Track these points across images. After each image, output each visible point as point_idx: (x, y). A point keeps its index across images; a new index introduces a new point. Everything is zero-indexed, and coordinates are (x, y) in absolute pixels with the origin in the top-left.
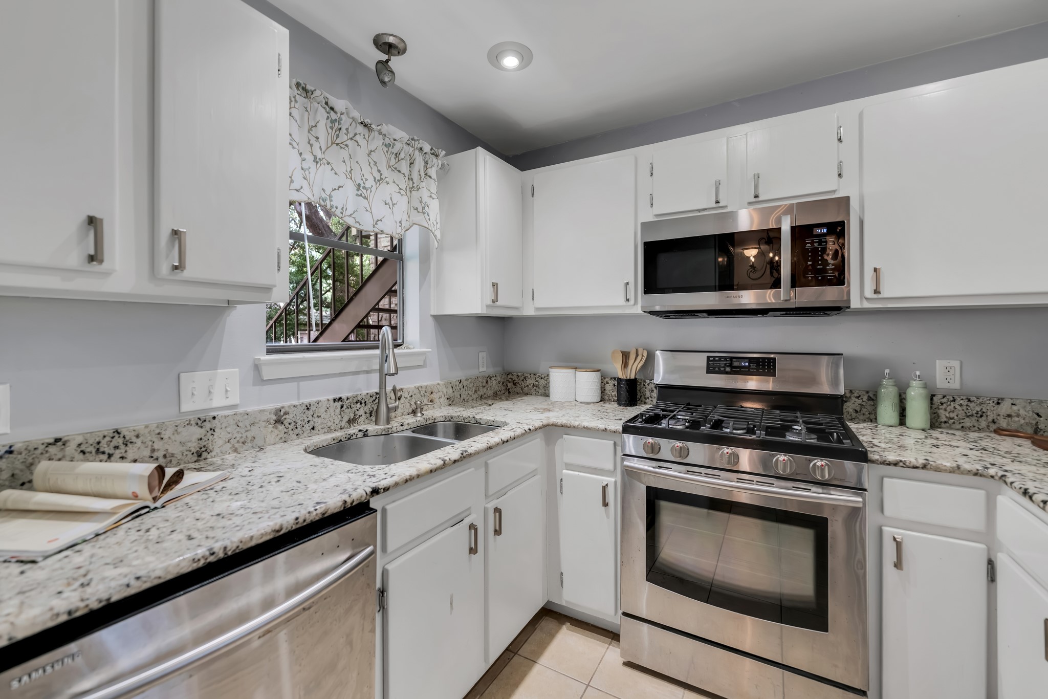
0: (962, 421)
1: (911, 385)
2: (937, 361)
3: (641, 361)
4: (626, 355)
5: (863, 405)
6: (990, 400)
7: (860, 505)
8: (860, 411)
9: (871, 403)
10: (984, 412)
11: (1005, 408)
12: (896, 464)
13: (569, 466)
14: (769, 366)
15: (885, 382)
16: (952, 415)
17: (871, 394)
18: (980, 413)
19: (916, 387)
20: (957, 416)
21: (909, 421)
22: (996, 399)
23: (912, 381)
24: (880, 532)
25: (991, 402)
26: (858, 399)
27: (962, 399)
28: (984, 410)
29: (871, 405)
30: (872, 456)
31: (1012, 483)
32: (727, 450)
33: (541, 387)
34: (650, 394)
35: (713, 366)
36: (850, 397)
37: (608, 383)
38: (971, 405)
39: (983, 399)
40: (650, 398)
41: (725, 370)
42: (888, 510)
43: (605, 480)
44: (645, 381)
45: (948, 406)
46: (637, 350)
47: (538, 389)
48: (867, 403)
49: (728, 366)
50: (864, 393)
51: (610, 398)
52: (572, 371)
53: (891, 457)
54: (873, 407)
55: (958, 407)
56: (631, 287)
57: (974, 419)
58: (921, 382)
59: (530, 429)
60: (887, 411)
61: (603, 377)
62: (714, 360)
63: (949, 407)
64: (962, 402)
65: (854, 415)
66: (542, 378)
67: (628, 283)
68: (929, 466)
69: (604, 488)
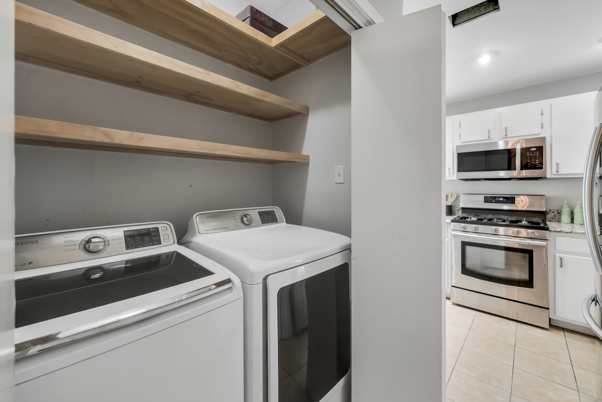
1: (576, 207)
3: (454, 198)
4: (447, 196)
5: (555, 216)
7: (546, 245)
8: (554, 218)
9: (559, 215)
12: (560, 232)
14: (512, 200)
15: (564, 206)
17: (559, 211)
19: (578, 208)
21: (575, 221)
24: (555, 256)
26: (553, 213)
30: (550, 229)
32: (494, 227)
34: (458, 211)
35: (487, 200)
36: (549, 213)
41: (492, 201)
42: (557, 248)
44: (455, 206)
46: (451, 194)
48: (557, 215)
49: (494, 200)
50: (556, 211)
53: (558, 230)
54: (560, 216)
56: (451, 169)
58: (580, 206)
60: (565, 217)
62: (487, 198)
65: (551, 219)
67: (449, 168)
68: (573, 232)
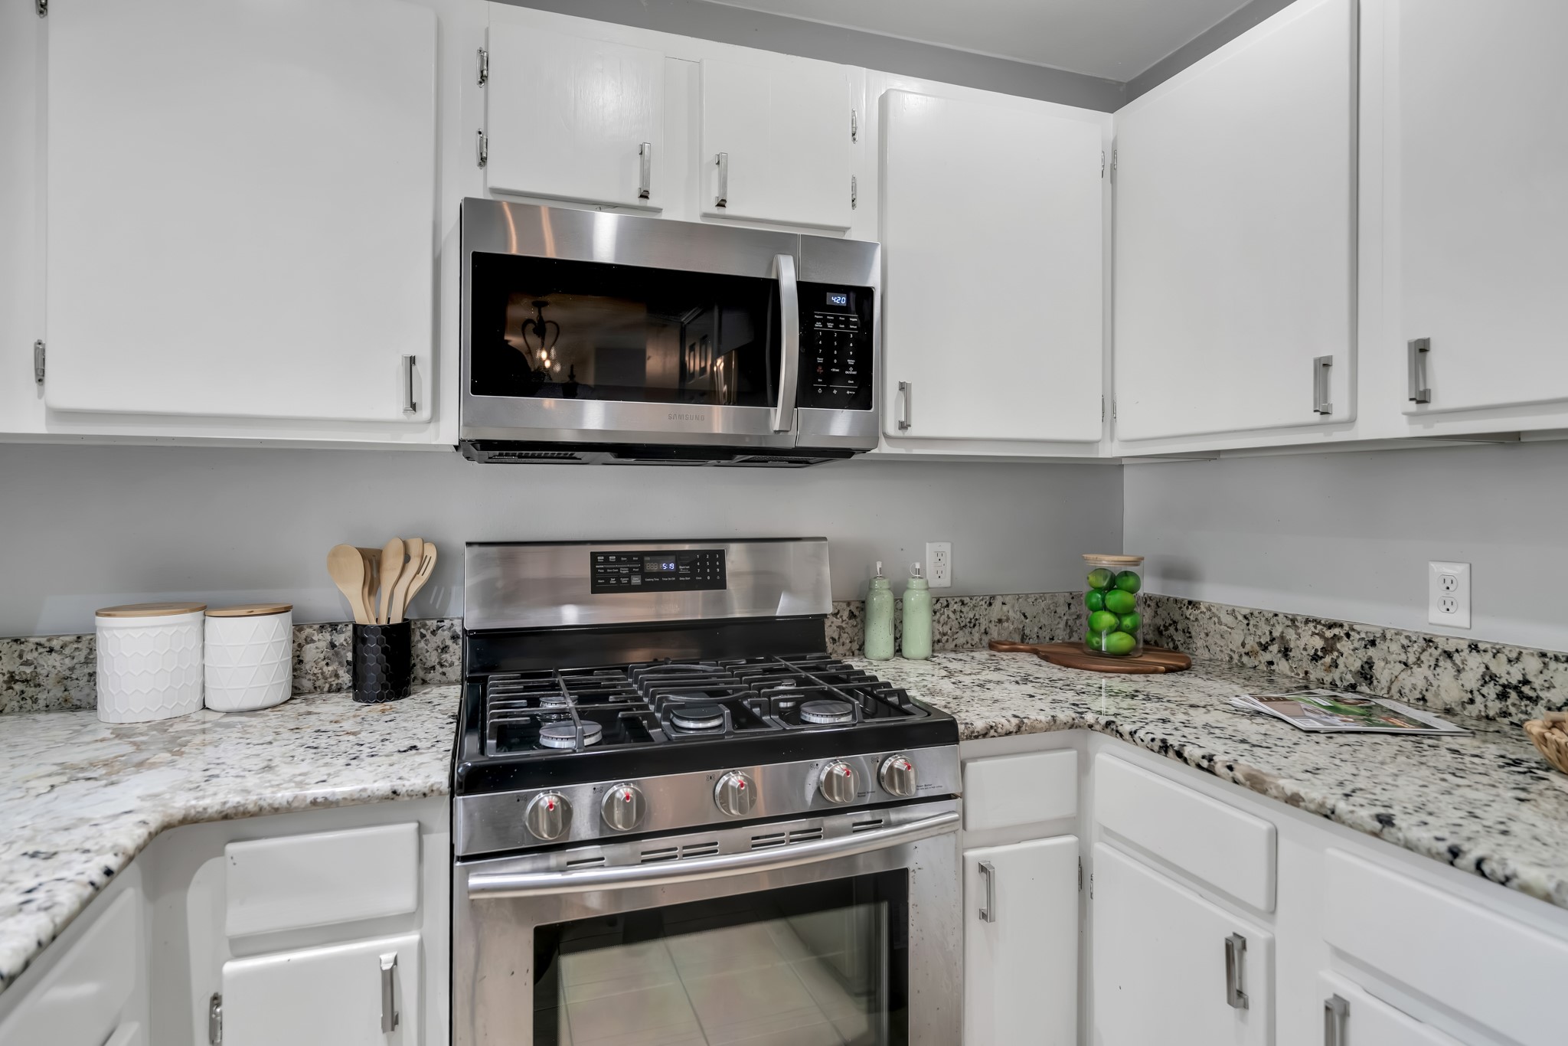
0: (955, 636)
1: (909, 586)
2: (927, 544)
3: (418, 572)
4: (373, 561)
5: (843, 629)
6: (982, 600)
8: (839, 638)
10: (977, 619)
11: (997, 611)
12: (985, 734)
13: (242, 947)
14: (713, 569)
15: (877, 584)
16: (946, 629)
18: (973, 621)
19: (919, 590)
20: (951, 629)
21: (909, 649)
22: (988, 598)
23: (911, 580)
25: (983, 603)
26: (837, 618)
27: (956, 603)
28: (977, 617)
29: (853, 626)
31: (1132, 734)
33: (49, 683)
34: (439, 657)
35: (605, 576)
37: (313, 641)
38: (965, 609)
39: (976, 600)
40: (438, 667)
41: (630, 581)
43: (385, 950)
44: (424, 626)
45: (941, 615)
46: (406, 545)
47: (30, 691)
48: (847, 623)
49: (636, 574)
51: (318, 684)
52: (192, 618)
53: (978, 723)
55: (952, 615)
56: (423, 370)
57: (968, 630)
58: (921, 580)
59: (109, 872)
61: (298, 627)
62: (606, 560)
63: (943, 616)
64: (955, 607)
66: (51, 650)
67: (411, 360)
69: (389, 979)
